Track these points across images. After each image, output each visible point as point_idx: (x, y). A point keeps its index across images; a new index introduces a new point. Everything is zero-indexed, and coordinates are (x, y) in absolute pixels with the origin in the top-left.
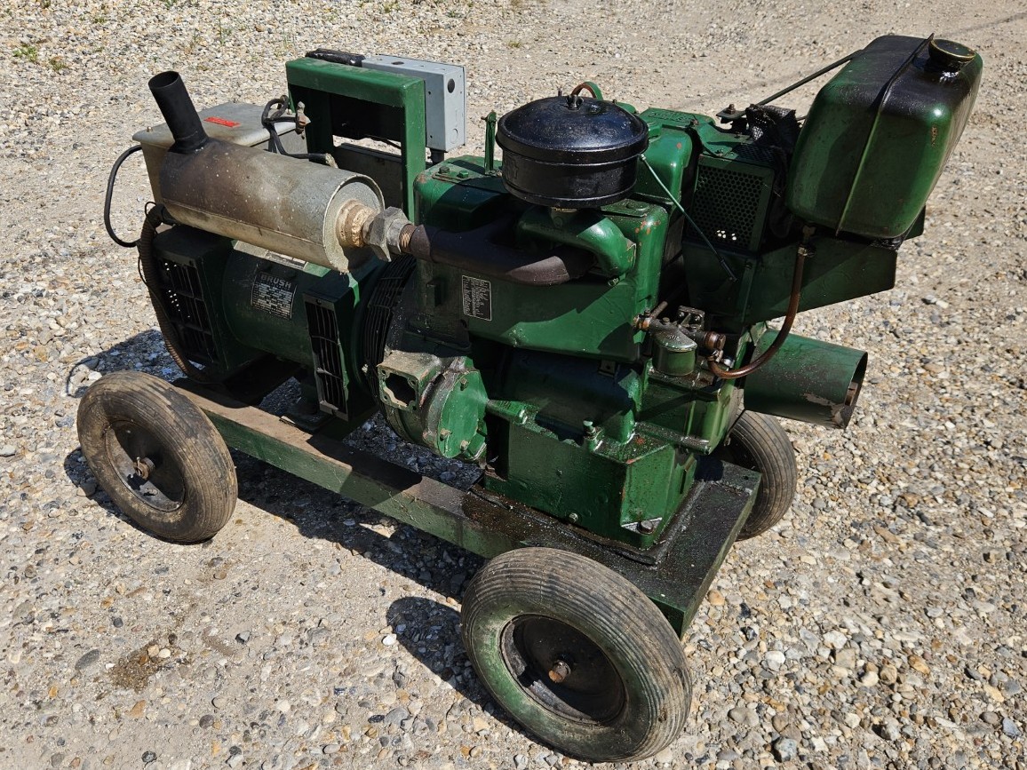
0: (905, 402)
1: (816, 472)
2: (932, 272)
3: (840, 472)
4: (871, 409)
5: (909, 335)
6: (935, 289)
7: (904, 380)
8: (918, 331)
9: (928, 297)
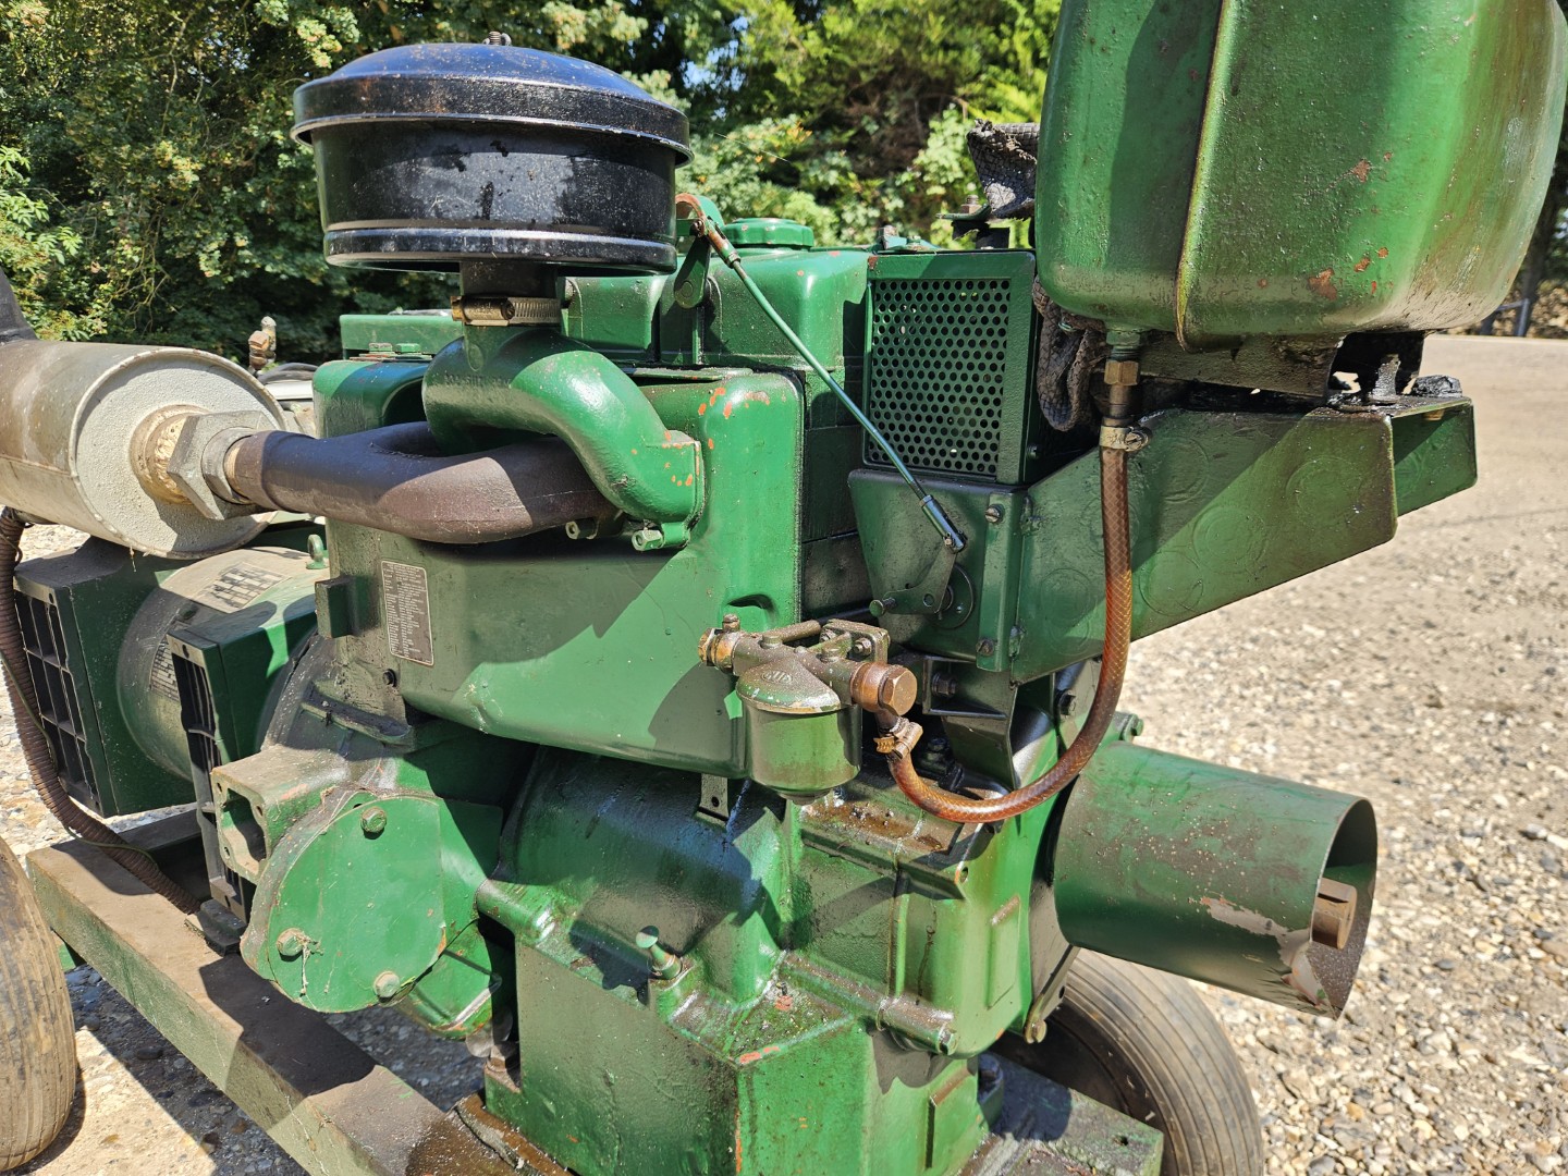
0: (1512, 1011)
1: (1333, 1145)
2: (1532, 792)
3: (1385, 1150)
4: (1444, 1019)
5: (1503, 888)
6: (1540, 816)
7: (1505, 968)
8: (1520, 882)
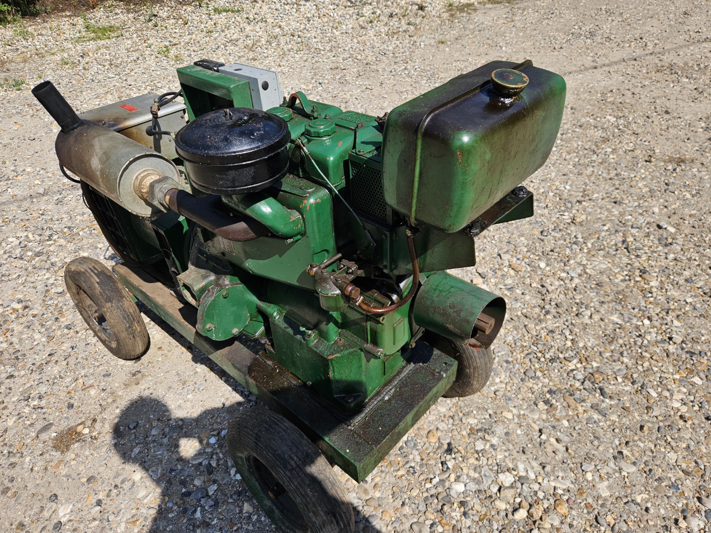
0: (618, 301)
1: (535, 348)
2: (672, 204)
3: (553, 350)
4: (592, 304)
5: (638, 251)
6: (669, 217)
7: (624, 285)
8: (646, 248)
9: (662, 224)
